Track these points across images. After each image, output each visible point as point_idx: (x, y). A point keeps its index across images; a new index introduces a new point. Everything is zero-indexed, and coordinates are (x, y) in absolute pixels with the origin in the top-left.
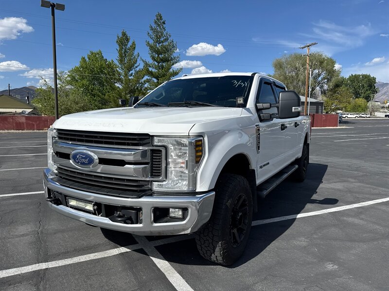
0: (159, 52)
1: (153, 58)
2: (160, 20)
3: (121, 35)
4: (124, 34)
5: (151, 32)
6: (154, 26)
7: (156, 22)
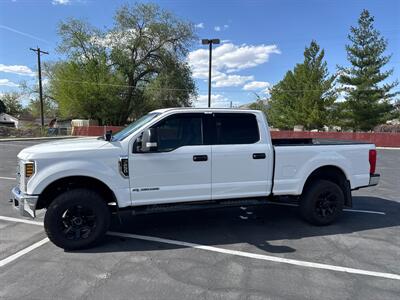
0: (361, 56)
1: (354, 63)
2: (366, 18)
3: (309, 46)
4: (313, 44)
5: (352, 35)
6: (358, 26)
7: (360, 22)
